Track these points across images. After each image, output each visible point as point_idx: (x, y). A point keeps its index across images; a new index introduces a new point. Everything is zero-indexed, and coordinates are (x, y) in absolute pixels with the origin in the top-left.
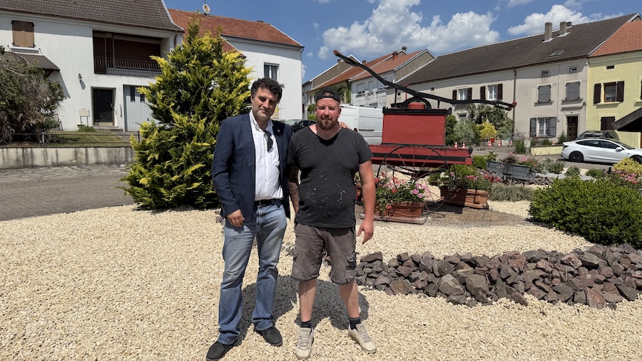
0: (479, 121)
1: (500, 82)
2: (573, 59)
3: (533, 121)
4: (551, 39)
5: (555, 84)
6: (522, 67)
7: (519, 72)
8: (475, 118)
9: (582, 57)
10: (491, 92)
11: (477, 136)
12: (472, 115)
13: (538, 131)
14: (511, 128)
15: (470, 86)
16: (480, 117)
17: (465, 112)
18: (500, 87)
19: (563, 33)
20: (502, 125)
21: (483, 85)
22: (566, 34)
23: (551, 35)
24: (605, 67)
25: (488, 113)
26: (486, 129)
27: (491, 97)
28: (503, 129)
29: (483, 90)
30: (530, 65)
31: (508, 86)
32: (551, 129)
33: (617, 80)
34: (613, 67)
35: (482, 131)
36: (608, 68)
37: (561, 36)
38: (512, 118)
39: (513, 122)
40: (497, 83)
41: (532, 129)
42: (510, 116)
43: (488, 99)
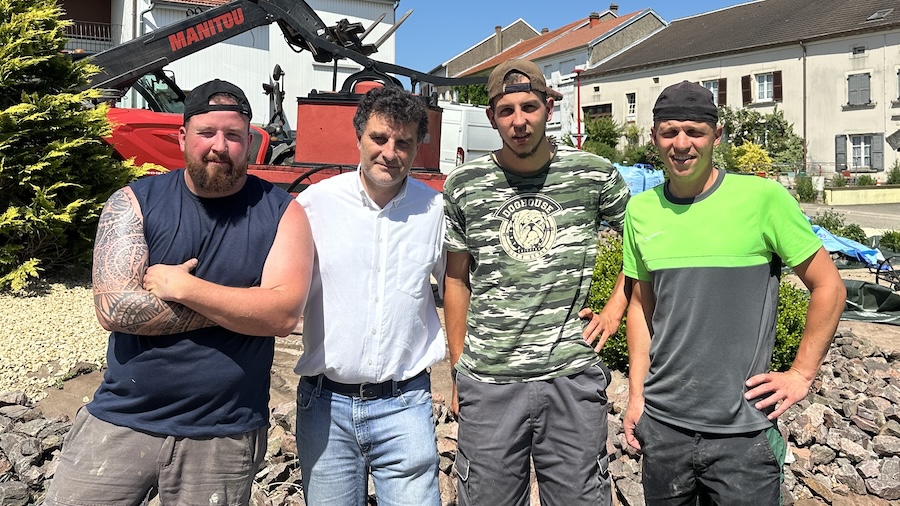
1: (777, 68)
3: (840, 140)
5: (879, 72)
6: (816, 39)
7: (812, 46)
10: (761, 87)
12: (728, 130)
13: (850, 159)
14: (800, 154)
15: (723, 75)
16: (742, 131)
18: (777, 77)
20: (784, 148)
21: (746, 73)
26: (749, 155)
27: (761, 95)
28: (785, 154)
29: (746, 81)
30: (832, 36)
32: (874, 156)
35: (741, 159)
38: (802, 136)
39: (803, 142)
40: (773, 69)
41: (840, 155)
42: (798, 131)
43: (756, 99)
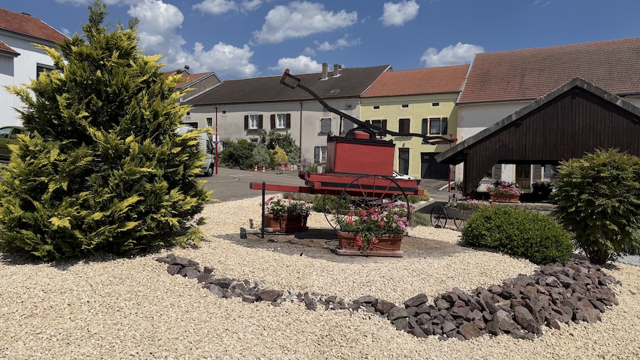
0: (271, 146)
1: (289, 112)
2: (349, 97)
3: (317, 149)
4: (327, 78)
6: (307, 100)
7: (305, 104)
8: (267, 143)
9: (356, 97)
10: (280, 121)
11: (272, 160)
12: (263, 141)
13: (321, 158)
14: (298, 155)
15: (261, 113)
16: (271, 143)
17: (257, 137)
18: (288, 117)
19: (336, 74)
20: (291, 152)
21: (273, 113)
22: (338, 75)
23: (327, 74)
24: (373, 107)
25: (278, 140)
26: (279, 154)
27: (280, 125)
28: (292, 154)
29: (273, 117)
30: (314, 99)
31: (295, 116)
33: (381, 118)
34: (378, 107)
35: (276, 156)
36: (375, 108)
37: (335, 76)
38: (299, 146)
39: (300, 149)
40: (286, 113)
41: (316, 156)
42: (297, 144)
43: (278, 127)
